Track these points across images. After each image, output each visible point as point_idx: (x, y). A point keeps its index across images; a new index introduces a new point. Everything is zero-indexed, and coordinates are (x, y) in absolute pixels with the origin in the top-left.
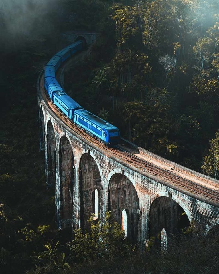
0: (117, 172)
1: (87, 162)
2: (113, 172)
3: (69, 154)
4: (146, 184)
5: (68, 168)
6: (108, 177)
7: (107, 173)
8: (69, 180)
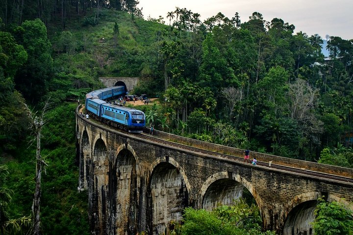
0: (219, 178)
1: (159, 180)
2: (210, 180)
3: (127, 181)
4: (276, 185)
5: (125, 201)
6: (202, 189)
7: (199, 184)
8: (126, 219)
